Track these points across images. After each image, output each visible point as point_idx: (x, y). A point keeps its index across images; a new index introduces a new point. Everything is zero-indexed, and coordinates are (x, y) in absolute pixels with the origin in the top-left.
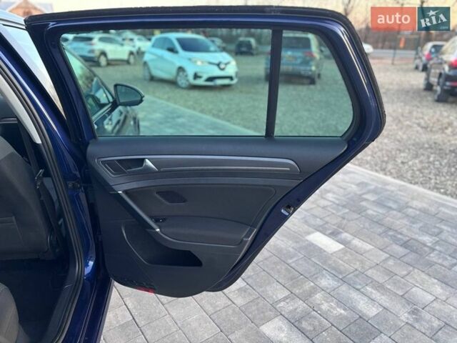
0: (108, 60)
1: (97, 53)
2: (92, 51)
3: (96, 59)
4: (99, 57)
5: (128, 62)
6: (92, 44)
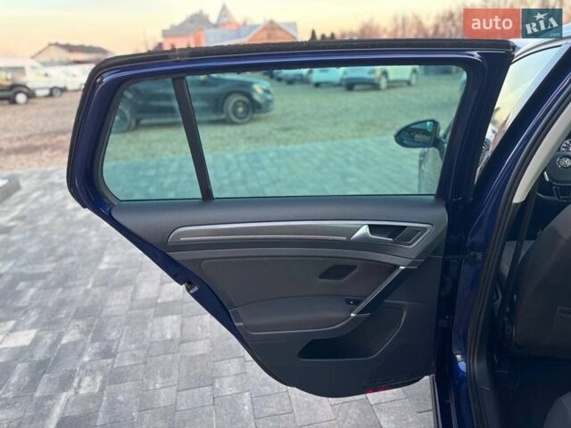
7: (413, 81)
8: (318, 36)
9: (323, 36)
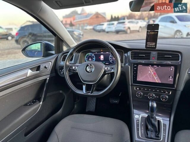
0: (131, 31)
1: (127, 28)
2: (125, 27)
3: (126, 31)
4: (127, 30)
5: (138, 31)
6: (125, 25)
7: (140, 30)
8: (113, 17)
9: (115, 17)
